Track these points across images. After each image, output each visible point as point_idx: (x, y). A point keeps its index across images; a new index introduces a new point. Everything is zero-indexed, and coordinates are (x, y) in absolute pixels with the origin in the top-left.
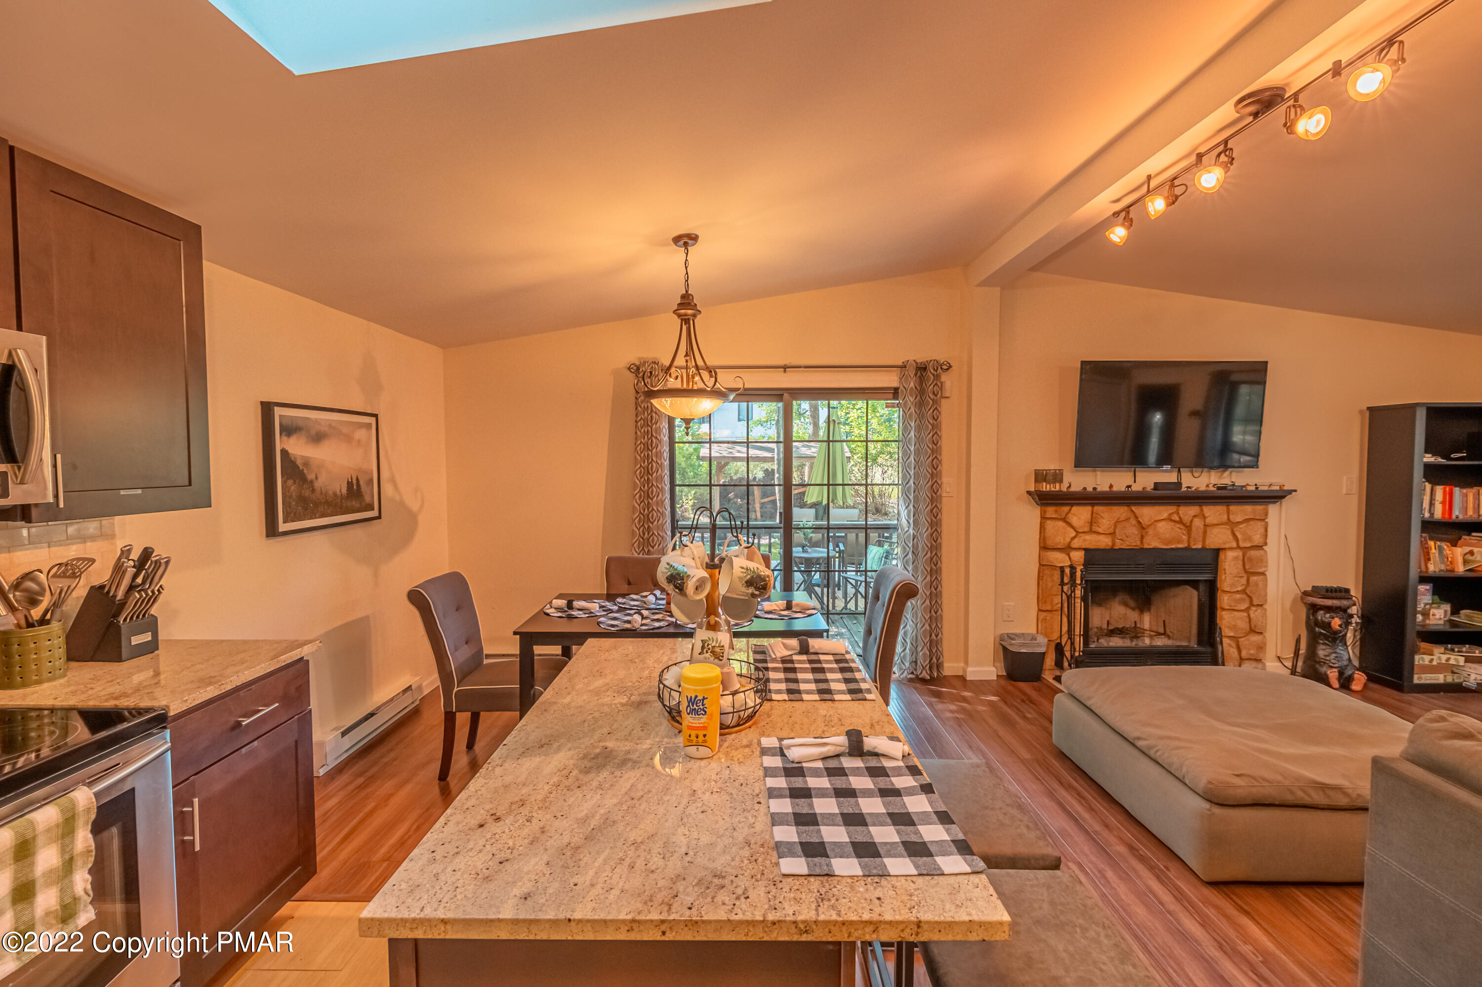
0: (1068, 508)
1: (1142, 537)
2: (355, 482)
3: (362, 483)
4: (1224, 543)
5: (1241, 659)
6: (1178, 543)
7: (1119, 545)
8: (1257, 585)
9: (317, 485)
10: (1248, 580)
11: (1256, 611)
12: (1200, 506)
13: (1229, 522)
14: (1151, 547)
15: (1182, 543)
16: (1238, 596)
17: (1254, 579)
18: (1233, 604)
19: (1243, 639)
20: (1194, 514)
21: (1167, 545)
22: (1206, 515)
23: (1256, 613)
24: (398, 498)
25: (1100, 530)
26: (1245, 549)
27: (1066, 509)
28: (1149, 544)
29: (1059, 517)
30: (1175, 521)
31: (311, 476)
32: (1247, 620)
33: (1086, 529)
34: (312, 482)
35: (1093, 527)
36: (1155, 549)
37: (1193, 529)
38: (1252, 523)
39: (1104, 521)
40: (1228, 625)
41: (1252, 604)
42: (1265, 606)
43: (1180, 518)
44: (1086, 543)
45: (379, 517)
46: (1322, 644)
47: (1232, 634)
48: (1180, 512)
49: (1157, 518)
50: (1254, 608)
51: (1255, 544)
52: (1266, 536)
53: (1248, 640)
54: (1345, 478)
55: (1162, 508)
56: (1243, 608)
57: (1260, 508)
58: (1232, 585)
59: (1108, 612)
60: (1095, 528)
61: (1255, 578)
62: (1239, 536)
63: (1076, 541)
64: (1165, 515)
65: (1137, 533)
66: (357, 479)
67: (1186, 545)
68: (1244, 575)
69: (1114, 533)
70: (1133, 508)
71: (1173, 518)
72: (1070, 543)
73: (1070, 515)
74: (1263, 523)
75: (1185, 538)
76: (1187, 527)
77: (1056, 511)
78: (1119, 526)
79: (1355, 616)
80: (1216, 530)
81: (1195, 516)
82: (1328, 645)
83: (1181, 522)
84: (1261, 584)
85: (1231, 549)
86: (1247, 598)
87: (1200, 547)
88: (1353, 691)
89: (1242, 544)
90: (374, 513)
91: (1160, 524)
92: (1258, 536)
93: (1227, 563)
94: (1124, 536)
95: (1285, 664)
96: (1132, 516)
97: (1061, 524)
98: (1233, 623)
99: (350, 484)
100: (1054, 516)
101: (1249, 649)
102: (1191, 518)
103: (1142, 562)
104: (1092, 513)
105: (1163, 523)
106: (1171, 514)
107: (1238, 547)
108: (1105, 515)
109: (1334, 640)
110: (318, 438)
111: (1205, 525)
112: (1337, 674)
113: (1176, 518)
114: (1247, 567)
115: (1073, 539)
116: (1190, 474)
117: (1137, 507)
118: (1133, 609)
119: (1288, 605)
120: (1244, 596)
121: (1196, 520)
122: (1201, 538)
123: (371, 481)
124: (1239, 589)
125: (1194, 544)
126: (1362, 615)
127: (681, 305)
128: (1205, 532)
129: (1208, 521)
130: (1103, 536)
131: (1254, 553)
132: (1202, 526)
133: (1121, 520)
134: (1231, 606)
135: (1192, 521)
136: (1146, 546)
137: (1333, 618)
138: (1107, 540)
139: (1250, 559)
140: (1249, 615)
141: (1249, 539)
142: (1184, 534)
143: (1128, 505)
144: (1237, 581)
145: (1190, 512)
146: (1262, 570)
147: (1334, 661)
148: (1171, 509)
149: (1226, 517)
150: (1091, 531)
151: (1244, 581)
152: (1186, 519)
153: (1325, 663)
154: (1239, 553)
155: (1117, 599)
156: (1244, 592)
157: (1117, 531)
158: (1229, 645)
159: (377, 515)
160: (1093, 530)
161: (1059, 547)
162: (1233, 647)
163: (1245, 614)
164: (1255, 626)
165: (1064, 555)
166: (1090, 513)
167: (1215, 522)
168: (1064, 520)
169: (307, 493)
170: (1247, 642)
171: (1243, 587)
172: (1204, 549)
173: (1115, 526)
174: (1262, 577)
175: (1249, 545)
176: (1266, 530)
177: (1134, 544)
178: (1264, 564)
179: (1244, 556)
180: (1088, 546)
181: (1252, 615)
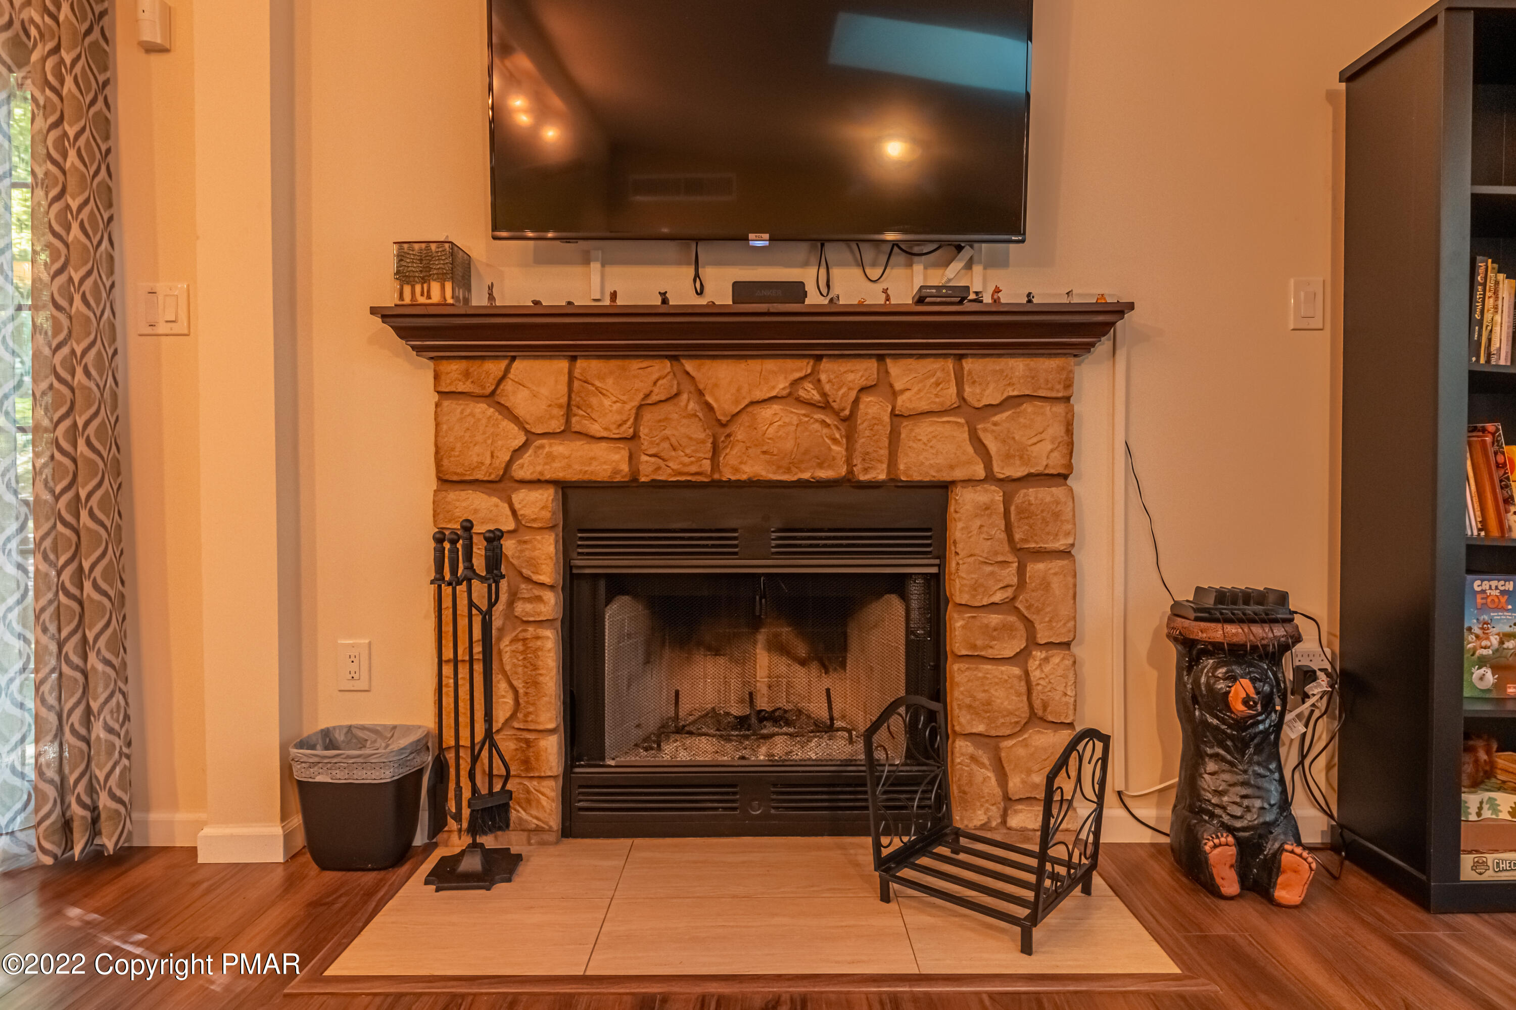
0: (503, 364)
1: (716, 451)
4: (952, 467)
5: (1007, 798)
6: (820, 466)
7: (648, 471)
8: (1046, 586)
10: (1021, 571)
11: (1046, 660)
12: (881, 358)
13: (962, 405)
14: (744, 477)
15: (830, 467)
16: (995, 619)
17: (1036, 568)
18: (979, 643)
19: (1010, 743)
20: (863, 382)
21: (788, 471)
22: (898, 386)
23: (1047, 669)
25: (596, 429)
26: (1010, 484)
27: (495, 368)
28: (736, 470)
29: (477, 390)
30: (807, 404)
32: (1023, 688)
33: (556, 425)
35: (574, 420)
36: (753, 484)
37: (862, 426)
38: (1028, 407)
39: (607, 402)
40: (968, 701)
41: (1032, 642)
42: (1075, 649)
43: (824, 395)
44: (556, 465)
46: (1211, 756)
47: (980, 728)
48: (823, 377)
49: (759, 395)
50: (1039, 654)
51: (1040, 469)
52: (1070, 446)
53: (1025, 744)
54: (1292, 282)
55: (770, 365)
56: (1009, 653)
57: (1048, 366)
58: (975, 588)
59: (737, 670)
60: (576, 423)
61: (1041, 566)
62: (993, 446)
63: (527, 457)
64: (780, 385)
65: (702, 436)
67: (843, 471)
68: (1011, 558)
69: (635, 437)
70: (689, 366)
71: (802, 393)
72: (509, 464)
73: (508, 386)
74: (1060, 409)
75: (838, 450)
76: (845, 420)
77: (467, 374)
78: (648, 416)
79: (1321, 676)
80: (925, 429)
81: (863, 390)
82: (1223, 759)
83: (825, 406)
84: (1056, 585)
85: (969, 482)
86: (1020, 626)
87: (882, 477)
88: (1279, 905)
89: (1001, 470)
91: (767, 412)
92: (1047, 446)
93: (960, 525)
94: (666, 445)
95: (1137, 812)
96: (687, 386)
97: (481, 409)
98: (981, 696)
100: (461, 388)
101: (1029, 772)
102: (853, 394)
103: (732, 524)
104: (571, 379)
105: (776, 407)
106: (796, 383)
107: (990, 478)
108: (609, 384)
109: (1241, 746)
111: (894, 415)
112: (1233, 850)
113: (809, 392)
114: (1018, 536)
115: (518, 452)
116: (857, 272)
117: (697, 362)
118: (803, 663)
119: (1142, 645)
120: (1012, 619)
121: (867, 399)
122: (884, 452)
124: (998, 598)
125: (866, 470)
126: (1344, 673)
128: (894, 437)
129: (904, 402)
130: (604, 445)
131: (1033, 495)
132: (886, 418)
133: (654, 398)
134: (974, 647)
135: (856, 402)
136: (728, 475)
137: (1233, 678)
138: (617, 457)
139: (1025, 513)
140: (1027, 673)
141: (1023, 456)
142: (834, 440)
143: (674, 355)
144: (992, 574)
145: (851, 377)
146: (1060, 544)
147: (1238, 811)
148: (799, 368)
149: (953, 390)
150: (567, 432)
151: (1010, 575)
152: (842, 397)
153: (1212, 815)
154: (994, 495)
155: (761, 637)
156: (1009, 606)
157: (643, 431)
158: (973, 758)
160: (576, 427)
161: (480, 476)
162: (982, 765)
163: (1017, 671)
164: (1045, 707)
165: (495, 500)
166: (565, 378)
167: (924, 406)
168: (491, 397)
170: (1021, 751)
171: (1009, 593)
172: (894, 484)
173: (638, 417)
174: (1058, 564)
175: (1018, 471)
176: (1069, 431)
177: (693, 469)
178: (1068, 527)
179: (1007, 503)
180: (560, 475)
181: (1035, 675)
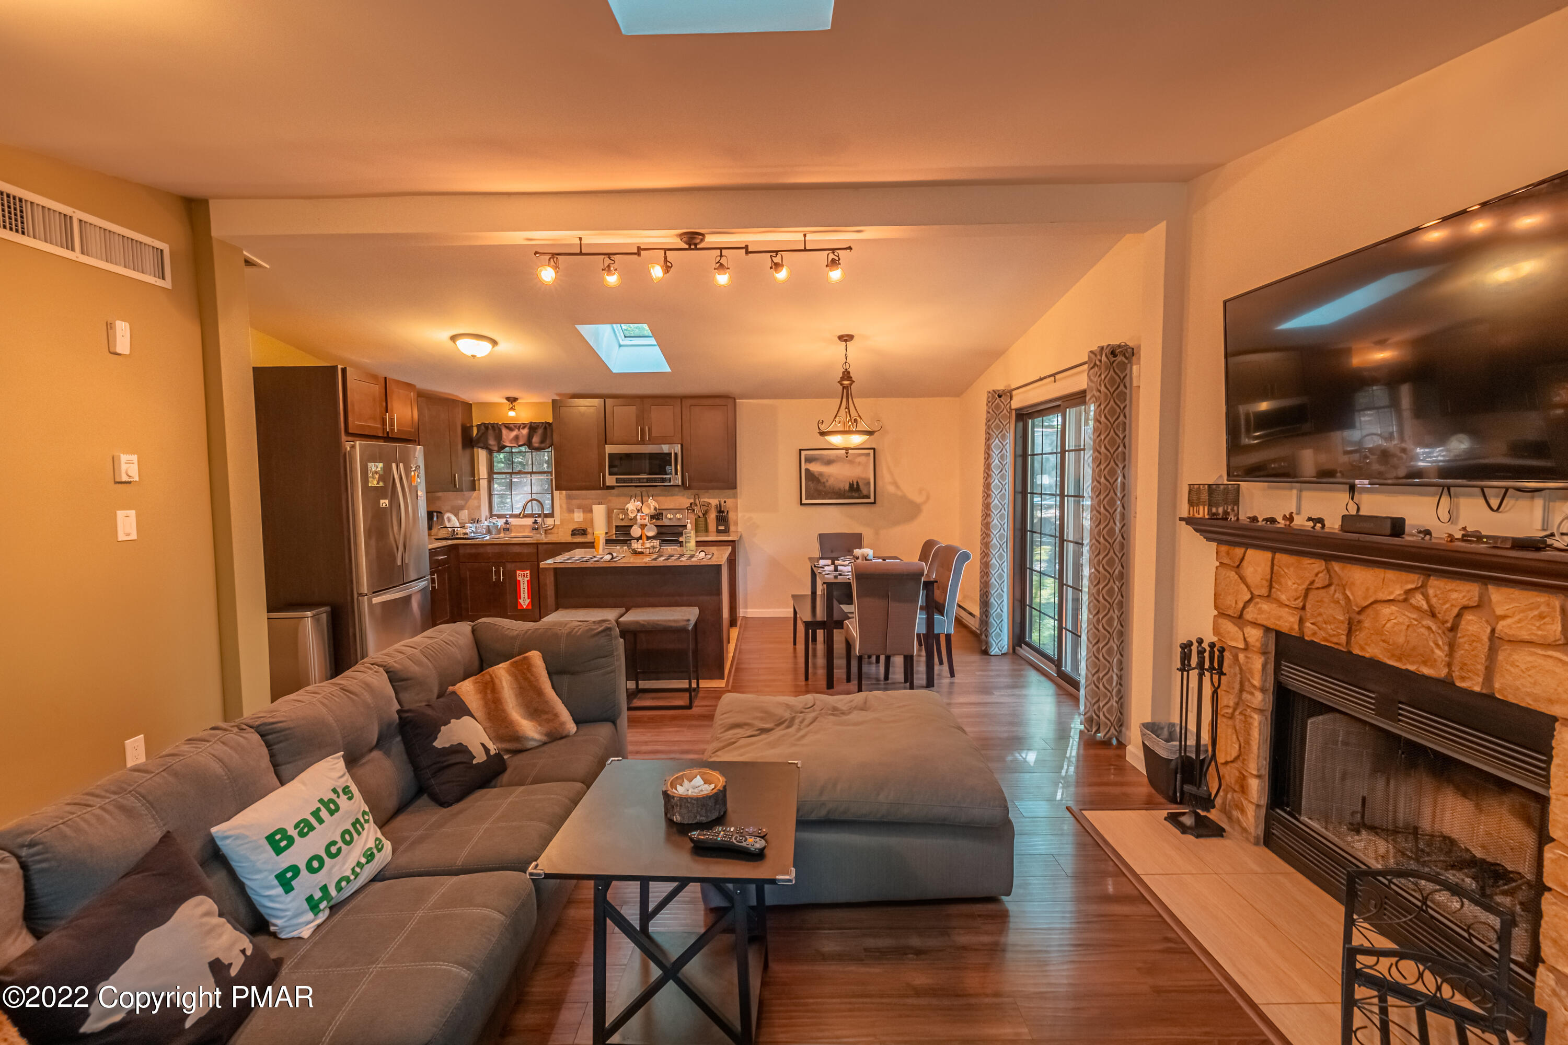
0: (1243, 550)
1: (1351, 631)
2: (855, 484)
3: (860, 484)
6: (1425, 663)
7: (1309, 634)
9: (827, 484)
12: (1482, 586)
14: (1367, 655)
15: (1432, 666)
20: (1465, 602)
21: (1399, 660)
22: (1497, 611)
24: (899, 493)
25: (1283, 599)
27: (1240, 553)
28: (1362, 649)
29: (1231, 564)
30: (1418, 609)
31: (823, 480)
33: (1265, 592)
34: (824, 483)
35: (1273, 590)
36: (1374, 662)
37: (1463, 640)
39: (1290, 583)
43: (1430, 606)
44: (1264, 616)
45: (874, 503)
48: (1431, 592)
49: (1382, 597)
55: (1391, 575)
60: (1274, 593)
63: (1251, 608)
64: (1398, 593)
65: (1342, 618)
66: (857, 482)
67: (1443, 674)
69: (1304, 608)
70: (1336, 568)
71: (1413, 601)
72: (1243, 610)
73: (1245, 564)
75: (1441, 655)
76: (1448, 631)
77: (1228, 554)
78: (1312, 597)
80: (1519, 657)
81: (1465, 608)
83: (1432, 613)
87: (1478, 688)
90: (872, 500)
91: (1386, 610)
94: (1320, 619)
96: (1335, 581)
97: (1233, 575)
99: (851, 485)
100: (1226, 562)
102: (1455, 611)
103: (1371, 687)
104: (1272, 565)
105: (1393, 609)
106: (1409, 593)
108: (1292, 571)
110: (829, 462)
111: (1493, 637)
113: (1421, 603)
115: (1247, 604)
117: (1340, 567)
121: (1468, 617)
122: (1481, 668)
123: (869, 483)
125: (1463, 679)
127: (843, 379)
128: (1491, 658)
129: (1501, 627)
130: (1287, 610)
132: (1486, 638)
133: (1316, 585)
135: (1458, 618)
136: (1357, 651)
138: (1293, 620)
142: (1438, 646)
143: (1327, 558)
145: (1454, 595)
148: (1412, 580)
149: (1557, 627)
150: (1269, 597)
152: (1446, 612)
157: (1308, 606)
159: (873, 501)
160: (1274, 596)
161: (1231, 613)
165: (1236, 629)
166: (1270, 565)
167: (1524, 635)
168: (1238, 571)
169: (821, 488)
172: (1488, 699)
173: (1306, 596)
177: (1335, 640)
180: (1266, 623)
